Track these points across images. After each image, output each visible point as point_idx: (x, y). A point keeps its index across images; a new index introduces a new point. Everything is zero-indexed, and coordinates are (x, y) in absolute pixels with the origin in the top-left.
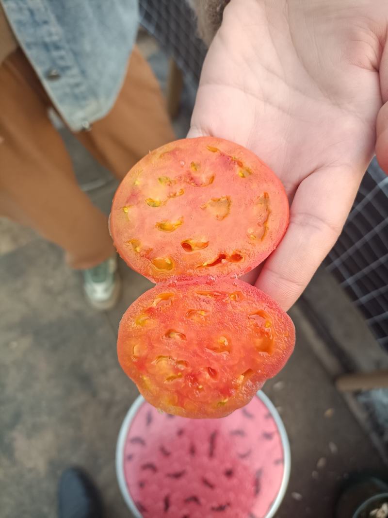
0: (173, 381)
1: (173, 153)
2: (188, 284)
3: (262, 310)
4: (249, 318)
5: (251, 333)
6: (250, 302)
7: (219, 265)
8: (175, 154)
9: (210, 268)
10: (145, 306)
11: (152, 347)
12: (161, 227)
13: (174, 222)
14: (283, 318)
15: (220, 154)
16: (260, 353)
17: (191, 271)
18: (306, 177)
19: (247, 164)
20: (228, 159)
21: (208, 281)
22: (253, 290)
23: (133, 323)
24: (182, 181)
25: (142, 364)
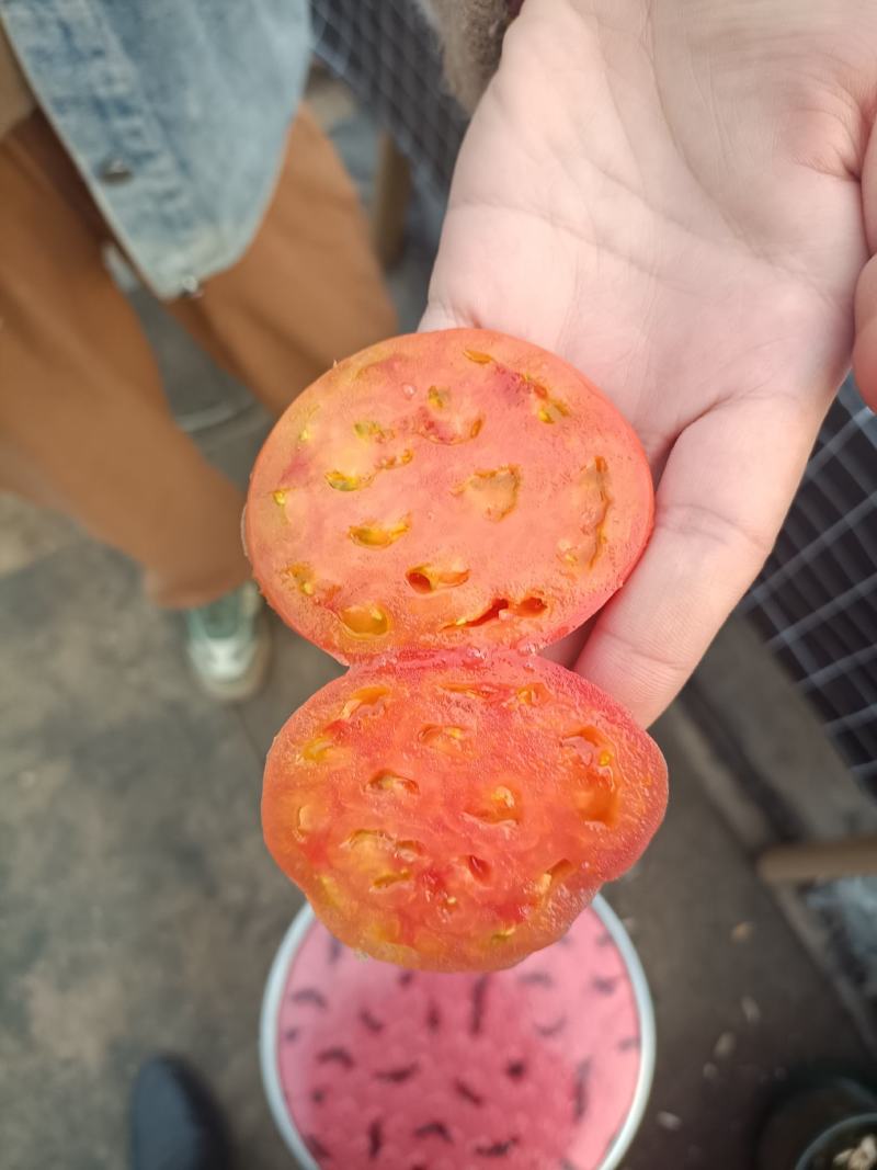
0: (390, 887)
1: (387, 365)
2: (423, 668)
3: (591, 726)
4: (561, 745)
5: (567, 777)
6: (564, 707)
7: (494, 622)
8: (392, 368)
9: (473, 630)
10: (324, 717)
11: (339, 810)
12: (362, 536)
13: (391, 524)
14: (639, 743)
15: (495, 368)
16: (587, 823)
17: (429, 637)
18: (695, 420)
19: (558, 391)
20: (514, 379)
21: (468, 660)
22: (571, 681)
23: (298, 756)
24: (410, 430)
25: (318, 849)
